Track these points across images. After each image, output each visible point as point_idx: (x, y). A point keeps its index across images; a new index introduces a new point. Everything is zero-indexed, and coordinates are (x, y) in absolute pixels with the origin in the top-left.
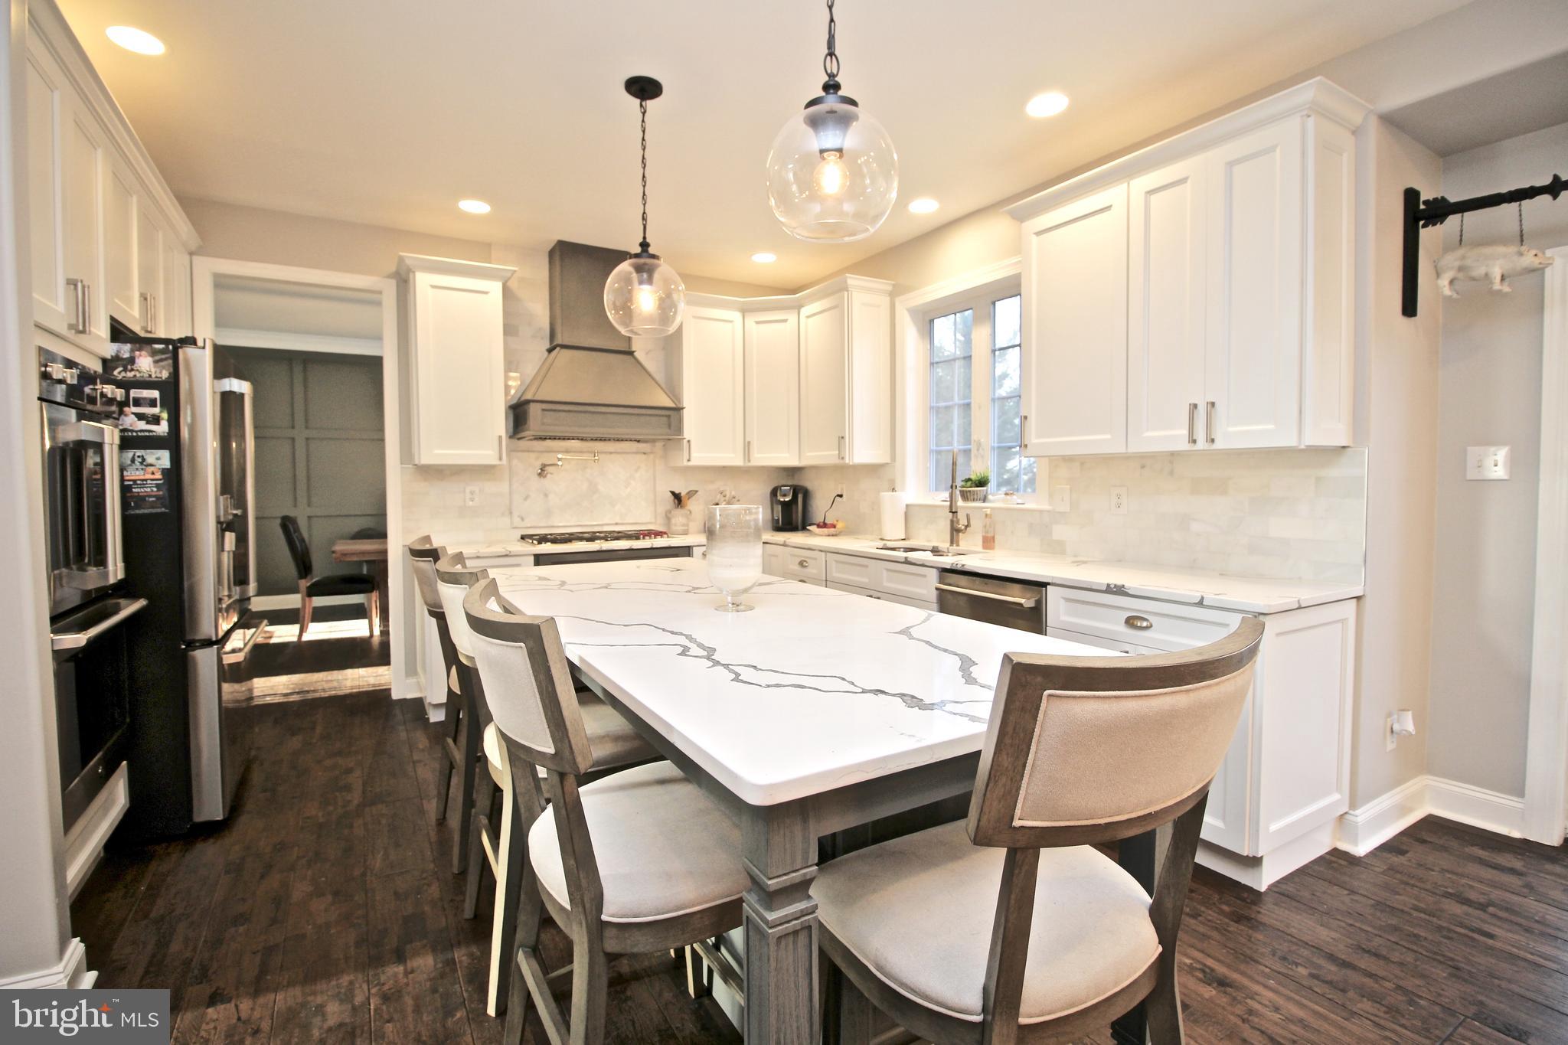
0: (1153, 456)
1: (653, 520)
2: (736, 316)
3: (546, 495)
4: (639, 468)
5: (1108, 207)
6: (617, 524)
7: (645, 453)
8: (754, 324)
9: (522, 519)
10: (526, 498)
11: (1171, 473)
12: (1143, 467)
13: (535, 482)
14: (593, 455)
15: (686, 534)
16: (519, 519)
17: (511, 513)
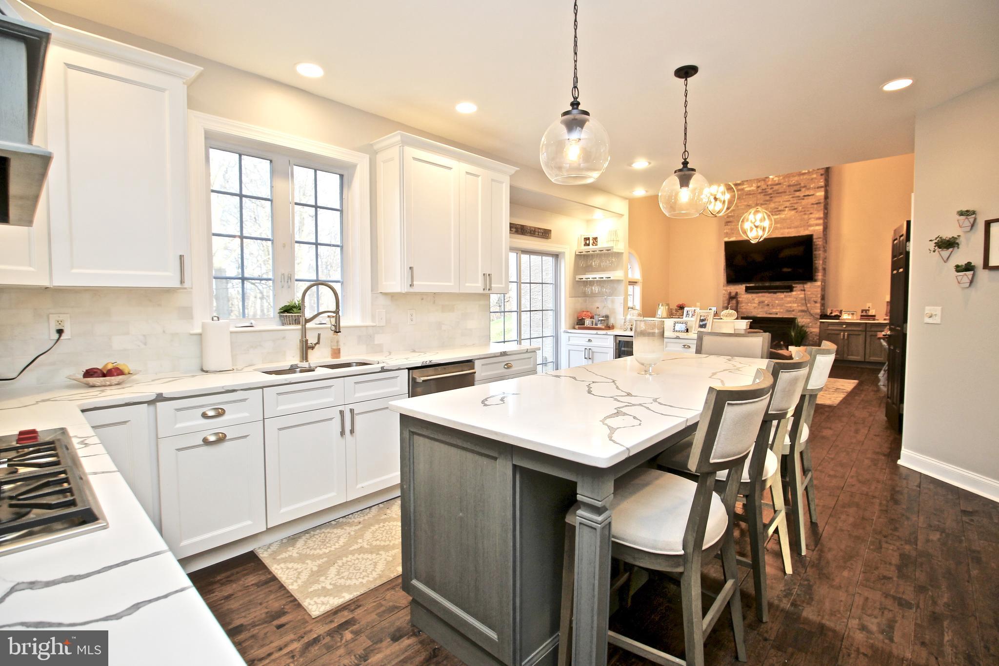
0: (426, 294)
5: (450, 168)
11: (434, 302)
12: (422, 299)
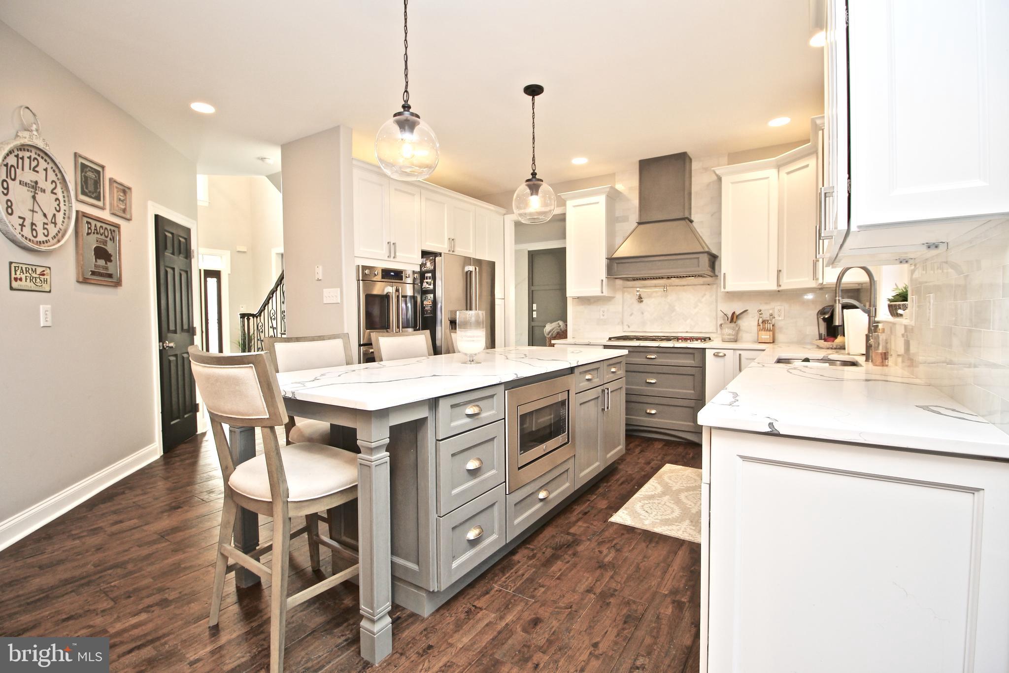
1: (715, 331)
2: (773, 172)
3: (643, 313)
4: (705, 295)
6: (687, 332)
7: (709, 285)
8: (786, 175)
9: (629, 327)
10: (631, 315)
13: (637, 306)
14: (663, 288)
15: (736, 341)
16: (627, 327)
17: (622, 323)
